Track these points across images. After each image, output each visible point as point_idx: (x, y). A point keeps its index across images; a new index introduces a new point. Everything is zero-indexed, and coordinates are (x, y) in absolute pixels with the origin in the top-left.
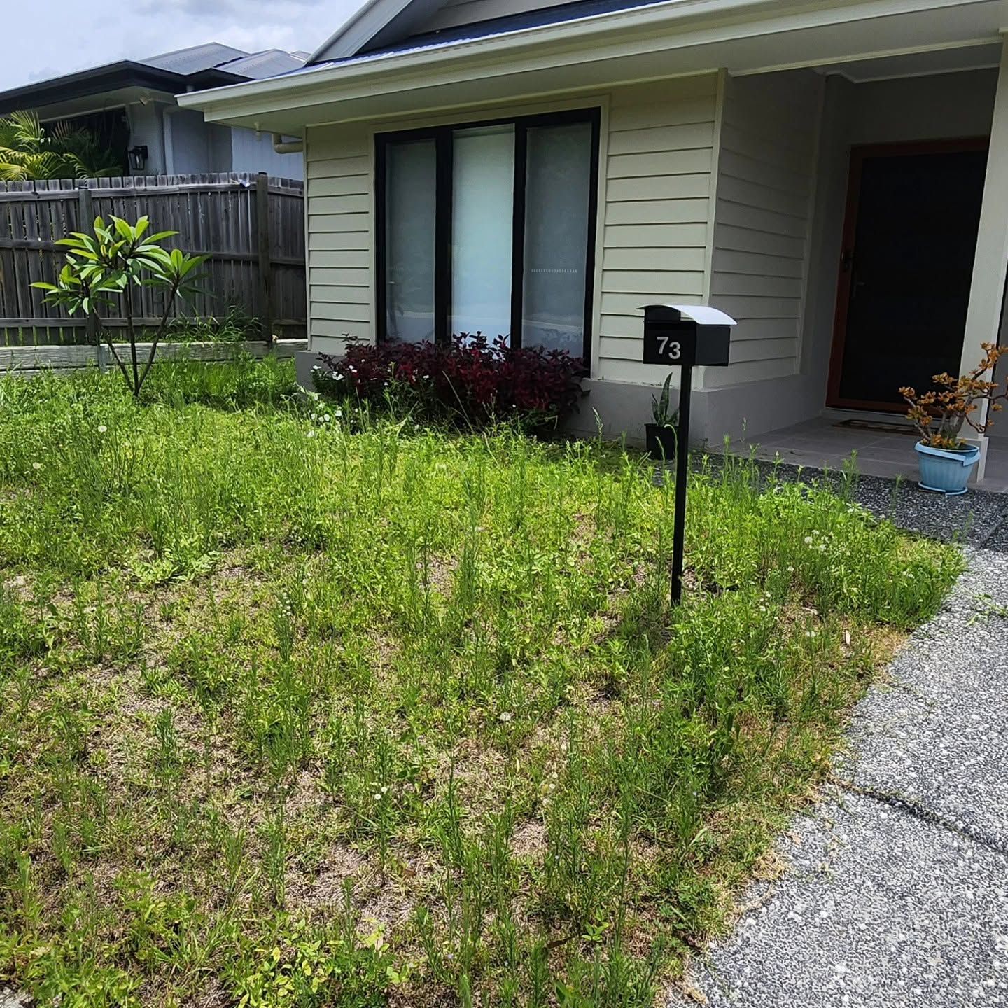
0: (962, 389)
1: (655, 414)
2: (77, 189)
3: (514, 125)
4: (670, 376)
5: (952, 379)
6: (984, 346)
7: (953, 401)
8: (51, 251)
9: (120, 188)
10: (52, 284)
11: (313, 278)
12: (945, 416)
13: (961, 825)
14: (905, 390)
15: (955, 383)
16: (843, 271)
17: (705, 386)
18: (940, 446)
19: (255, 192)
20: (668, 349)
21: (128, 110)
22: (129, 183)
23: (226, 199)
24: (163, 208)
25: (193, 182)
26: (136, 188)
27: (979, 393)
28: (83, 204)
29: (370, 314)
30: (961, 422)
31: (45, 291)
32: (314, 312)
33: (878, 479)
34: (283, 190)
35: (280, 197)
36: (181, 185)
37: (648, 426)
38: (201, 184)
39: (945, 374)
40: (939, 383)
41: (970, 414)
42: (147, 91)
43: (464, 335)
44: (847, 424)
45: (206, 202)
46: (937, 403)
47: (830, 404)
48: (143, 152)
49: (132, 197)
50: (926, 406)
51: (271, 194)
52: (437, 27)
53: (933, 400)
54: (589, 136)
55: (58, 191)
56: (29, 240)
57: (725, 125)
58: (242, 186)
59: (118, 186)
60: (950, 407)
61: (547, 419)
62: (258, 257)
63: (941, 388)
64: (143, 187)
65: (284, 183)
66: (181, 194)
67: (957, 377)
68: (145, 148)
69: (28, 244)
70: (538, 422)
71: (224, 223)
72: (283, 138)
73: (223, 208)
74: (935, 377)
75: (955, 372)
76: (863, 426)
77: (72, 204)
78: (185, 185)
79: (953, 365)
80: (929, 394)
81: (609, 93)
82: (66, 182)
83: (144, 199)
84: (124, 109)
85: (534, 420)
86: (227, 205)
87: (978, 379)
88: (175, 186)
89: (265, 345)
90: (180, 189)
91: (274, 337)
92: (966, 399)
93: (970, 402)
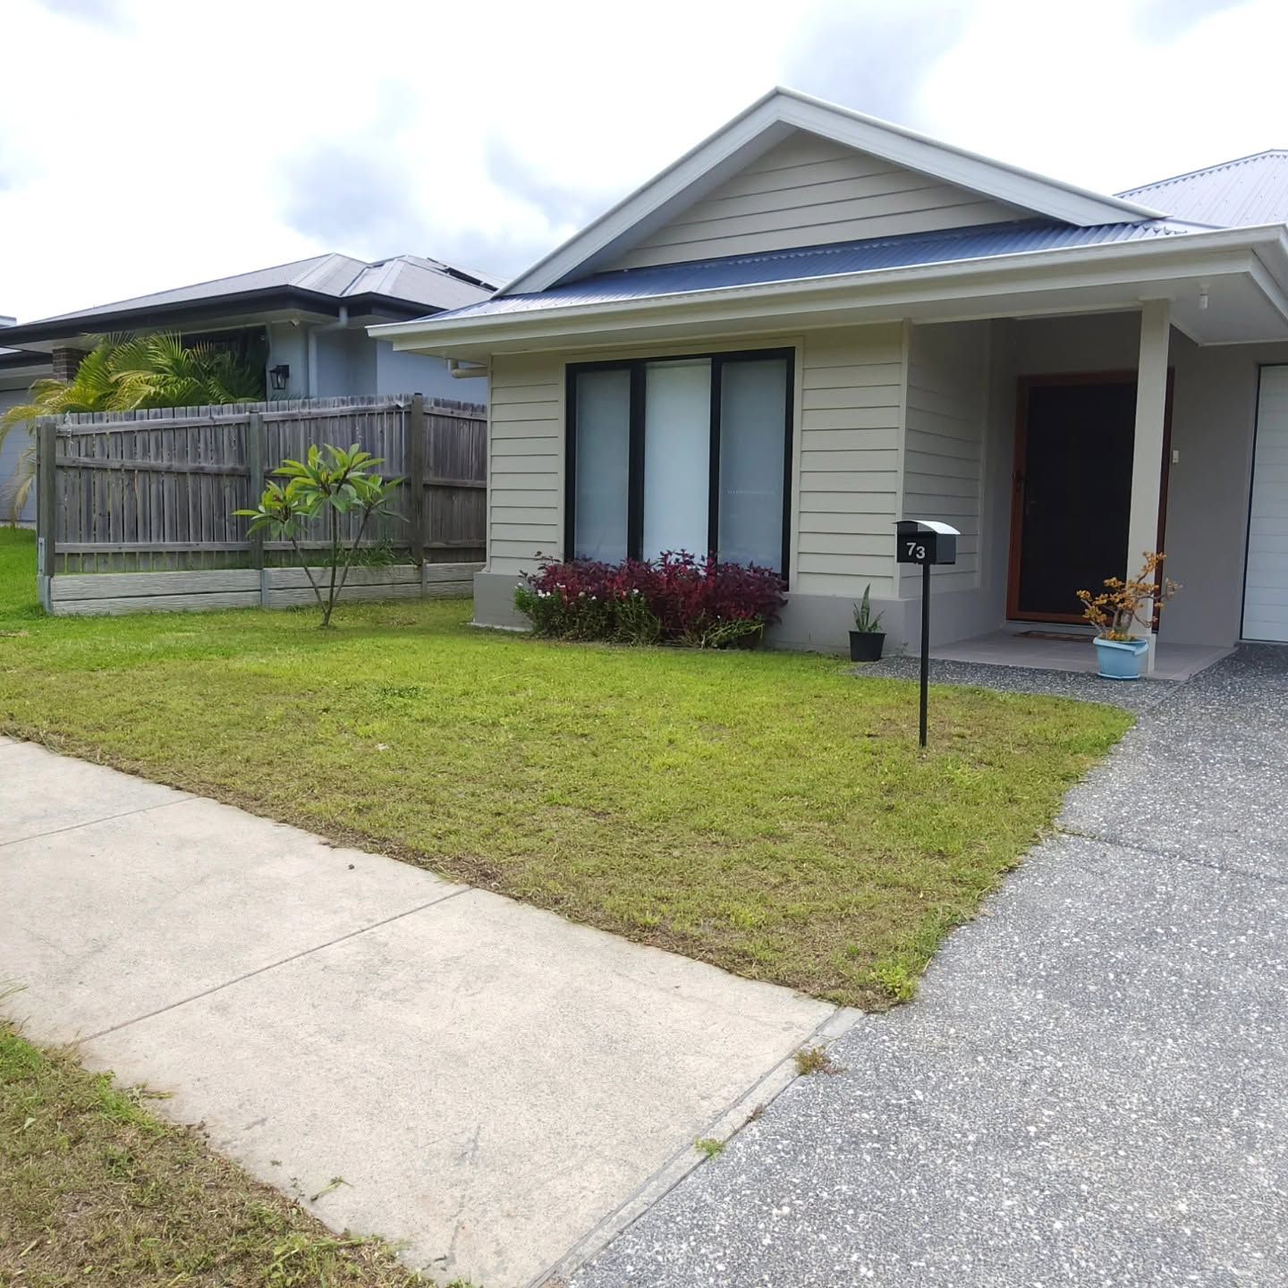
0: (1129, 592)
1: (858, 621)
2: (247, 413)
3: (710, 359)
4: (868, 588)
5: (1120, 583)
6: (1145, 554)
7: (1122, 601)
8: (222, 475)
9: (287, 412)
10: (254, 509)
11: (493, 500)
12: (1116, 614)
13: (1136, 845)
14: (1081, 593)
15: (1123, 586)
16: (1017, 490)
17: (900, 596)
18: (1114, 639)
19: (410, 412)
20: (915, 552)
21: (268, 329)
22: (294, 407)
23: (382, 420)
24: (325, 431)
25: (353, 404)
26: (302, 410)
27: (1144, 594)
28: (255, 428)
29: (558, 534)
30: (1130, 619)
31: (249, 517)
32: (493, 533)
33: (1062, 672)
34: (436, 411)
35: (433, 418)
36: (341, 408)
37: (851, 633)
38: (360, 406)
39: (1114, 579)
40: (1110, 587)
41: (1137, 612)
42: (299, 312)
43: (670, 553)
44: (1026, 634)
45: (363, 424)
46: (1110, 603)
47: (1010, 618)
48: (284, 371)
49: (297, 420)
50: (1100, 607)
51: (425, 414)
52: (626, 267)
53: (1105, 601)
54: (784, 372)
55: (231, 415)
56: (203, 464)
57: (911, 365)
58: (398, 407)
59: (284, 409)
60: (1120, 605)
61: (754, 628)
62: (410, 479)
63: (1111, 590)
64: (306, 410)
65: (437, 403)
66: (341, 416)
67: (1124, 581)
68: (286, 367)
69: (202, 468)
70: (746, 632)
71: (379, 445)
72: (460, 364)
73: (379, 430)
74: (1106, 581)
75: (1122, 576)
76: (1041, 636)
77: (242, 428)
78: (345, 407)
79: (1121, 571)
80: (1102, 596)
81: (802, 335)
82: (238, 407)
83: (307, 422)
84: (264, 327)
85: (742, 630)
86: (382, 427)
87: (1142, 582)
88: (335, 409)
89: (414, 569)
90: (341, 411)
91: (425, 561)
92: (1134, 599)
93: (1137, 602)
